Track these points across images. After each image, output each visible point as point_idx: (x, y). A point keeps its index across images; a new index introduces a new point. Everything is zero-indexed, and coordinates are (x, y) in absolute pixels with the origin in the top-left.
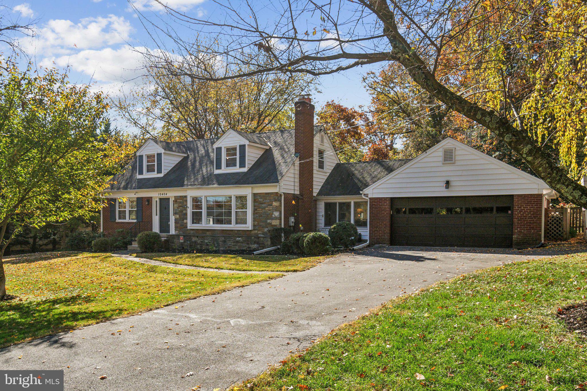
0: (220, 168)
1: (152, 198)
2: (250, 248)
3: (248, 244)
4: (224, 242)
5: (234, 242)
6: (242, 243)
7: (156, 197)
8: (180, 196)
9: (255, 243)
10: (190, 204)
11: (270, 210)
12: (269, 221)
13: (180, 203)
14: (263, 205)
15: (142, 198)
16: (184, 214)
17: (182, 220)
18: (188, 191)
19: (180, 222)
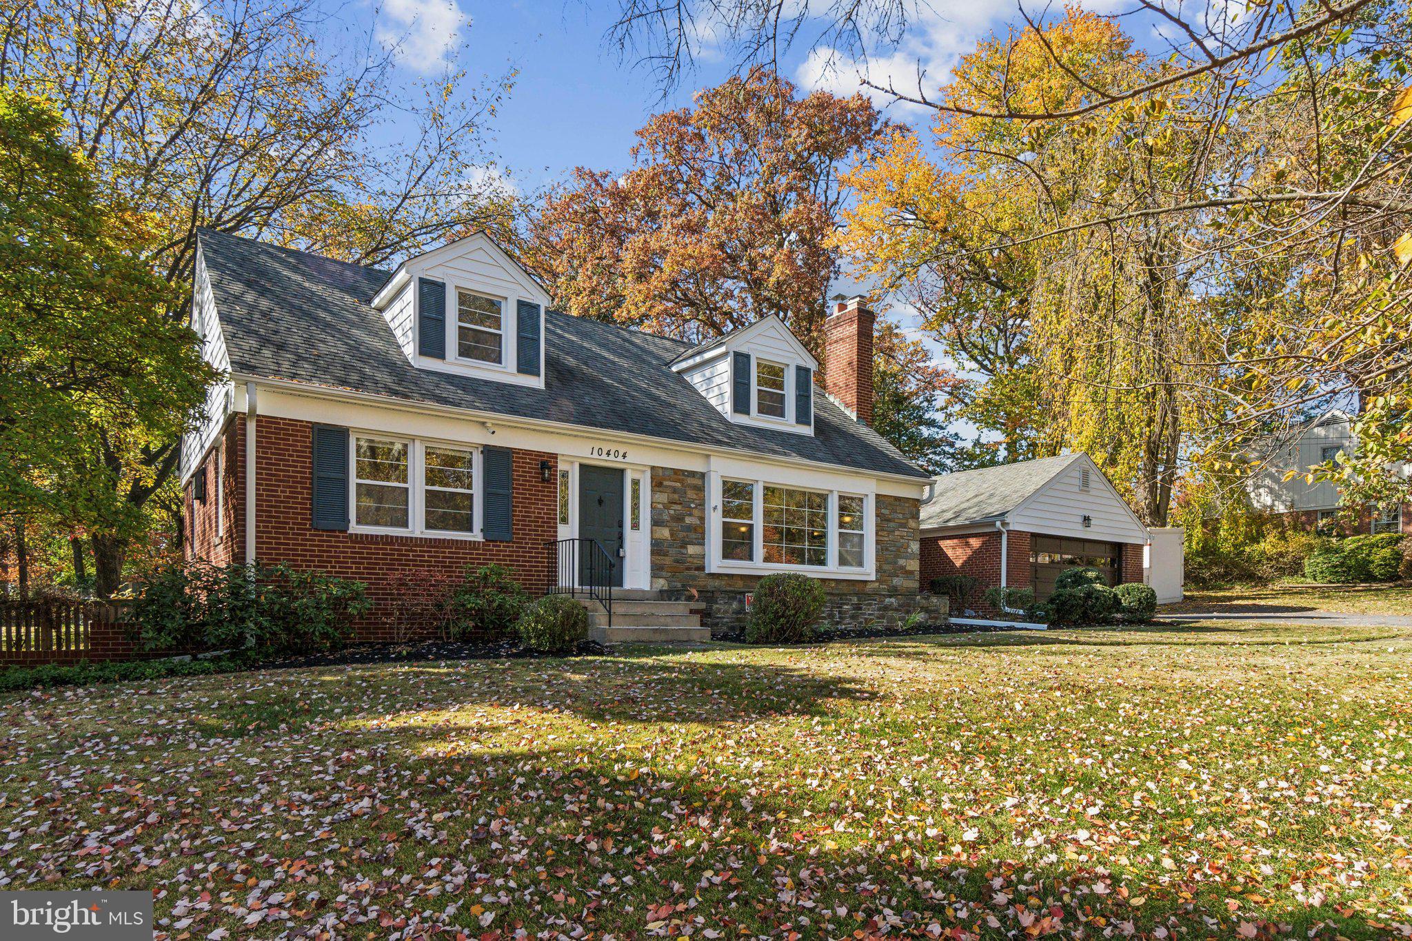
4: (858, 607)
5: (879, 609)
7: (568, 459)
8: (676, 471)
10: (715, 496)
11: (902, 537)
12: (901, 562)
13: (675, 490)
14: (892, 524)
16: (690, 528)
17: (684, 545)
18: (713, 459)
19: (672, 551)
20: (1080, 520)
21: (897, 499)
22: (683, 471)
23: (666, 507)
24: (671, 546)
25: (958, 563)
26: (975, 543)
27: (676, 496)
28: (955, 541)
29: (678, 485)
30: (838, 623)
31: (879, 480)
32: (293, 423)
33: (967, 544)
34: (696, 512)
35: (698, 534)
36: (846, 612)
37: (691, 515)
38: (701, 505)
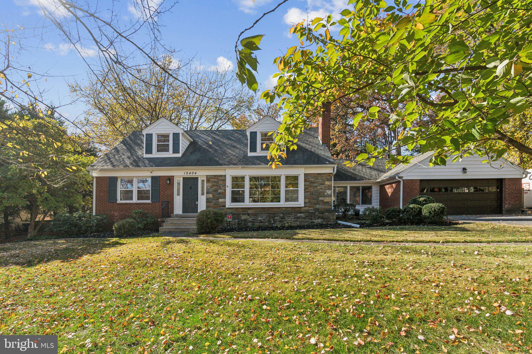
0: (256, 151)
1: (173, 177)
2: (313, 223)
3: (311, 219)
4: (283, 218)
5: (294, 218)
6: (304, 218)
7: (179, 177)
8: (215, 176)
9: (319, 218)
10: (229, 182)
11: (322, 189)
12: (321, 199)
13: (214, 182)
14: (316, 184)
15: (160, 177)
16: (220, 193)
17: (218, 199)
18: (227, 170)
19: (213, 201)
20: (461, 170)
21: (318, 174)
22: (217, 176)
23: (211, 187)
24: (213, 200)
25: (390, 195)
26: (394, 185)
27: (215, 184)
28: (389, 185)
29: (216, 180)
30: (273, 224)
31: (305, 168)
32: (104, 177)
33: (392, 186)
34: (223, 188)
35: (223, 195)
36: (276, 220)
37: (220, 189)
38: (225, 185)
